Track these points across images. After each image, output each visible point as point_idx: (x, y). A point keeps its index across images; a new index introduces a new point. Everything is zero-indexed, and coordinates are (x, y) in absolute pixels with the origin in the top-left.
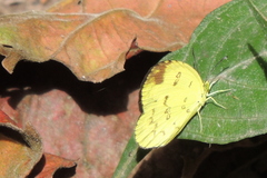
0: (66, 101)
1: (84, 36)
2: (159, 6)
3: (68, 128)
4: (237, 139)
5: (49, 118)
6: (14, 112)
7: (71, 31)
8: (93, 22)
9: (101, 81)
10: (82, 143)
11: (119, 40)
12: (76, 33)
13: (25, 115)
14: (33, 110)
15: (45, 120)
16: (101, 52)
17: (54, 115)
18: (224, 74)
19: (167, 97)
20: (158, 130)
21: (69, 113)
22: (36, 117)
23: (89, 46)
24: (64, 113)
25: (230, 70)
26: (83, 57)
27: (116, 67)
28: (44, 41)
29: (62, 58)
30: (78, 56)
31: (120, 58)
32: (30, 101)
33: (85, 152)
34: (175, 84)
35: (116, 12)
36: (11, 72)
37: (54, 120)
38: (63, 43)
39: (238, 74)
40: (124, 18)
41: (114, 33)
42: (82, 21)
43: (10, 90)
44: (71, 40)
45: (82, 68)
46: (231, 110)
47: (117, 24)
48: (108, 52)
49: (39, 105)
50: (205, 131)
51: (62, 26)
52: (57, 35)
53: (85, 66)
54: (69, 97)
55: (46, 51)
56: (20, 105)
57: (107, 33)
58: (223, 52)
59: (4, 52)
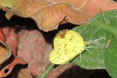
0: (39, 36)
1: (46, 11)
2: (86, 5)
3: (38, 47)
4: (93, 69)
5: (31, 41)
6: (16, 36)
7: (41, 7)
8: (52, 6)
9: (47, 31)
10: (42, 55)
11: (61, 16)
12: (43, 9)
13: (21, 38)
14: (25, 37)
15: (29, 42)
16: (52, 19)
17: (33, 41)
18: (96, 40)
19: (66, 45)
20: (60, 58)
21: (40, 41)
22: (25, 39)
23: (47, 15)
24: (37, 41)
25: (99, 39)
26: (43, 19)
27: (54, 27)
28: (28, 9)
29: (34, 18)
30: (41, 19)
31: (57, 24)
32: (24, 33)
33: (42, 59)
34: (70, 40)
35: (64, 4)
36: (9, 19)
37: (32, 42)
38: (36, 11)
39: (102, 42)
40: (67, 7)
41: (60, 12)
42: (48, 4)
43: (17, 26)
44: (40, 11)
45: (41, 24)
46: (94, 56)
47: (62, 9)
48: (55, 20)
49: (27, 35)
50: (82, 62)
51: (38, 4)
52: (35, 7)
53: (43, 24)
54: (41, 35)
55: (28, 13)
56: (19, 33)
57: (57, 12)
58: (99, 31)
59: (6, 10)
